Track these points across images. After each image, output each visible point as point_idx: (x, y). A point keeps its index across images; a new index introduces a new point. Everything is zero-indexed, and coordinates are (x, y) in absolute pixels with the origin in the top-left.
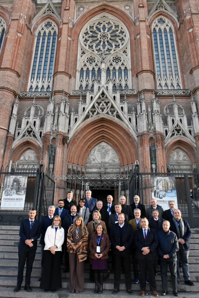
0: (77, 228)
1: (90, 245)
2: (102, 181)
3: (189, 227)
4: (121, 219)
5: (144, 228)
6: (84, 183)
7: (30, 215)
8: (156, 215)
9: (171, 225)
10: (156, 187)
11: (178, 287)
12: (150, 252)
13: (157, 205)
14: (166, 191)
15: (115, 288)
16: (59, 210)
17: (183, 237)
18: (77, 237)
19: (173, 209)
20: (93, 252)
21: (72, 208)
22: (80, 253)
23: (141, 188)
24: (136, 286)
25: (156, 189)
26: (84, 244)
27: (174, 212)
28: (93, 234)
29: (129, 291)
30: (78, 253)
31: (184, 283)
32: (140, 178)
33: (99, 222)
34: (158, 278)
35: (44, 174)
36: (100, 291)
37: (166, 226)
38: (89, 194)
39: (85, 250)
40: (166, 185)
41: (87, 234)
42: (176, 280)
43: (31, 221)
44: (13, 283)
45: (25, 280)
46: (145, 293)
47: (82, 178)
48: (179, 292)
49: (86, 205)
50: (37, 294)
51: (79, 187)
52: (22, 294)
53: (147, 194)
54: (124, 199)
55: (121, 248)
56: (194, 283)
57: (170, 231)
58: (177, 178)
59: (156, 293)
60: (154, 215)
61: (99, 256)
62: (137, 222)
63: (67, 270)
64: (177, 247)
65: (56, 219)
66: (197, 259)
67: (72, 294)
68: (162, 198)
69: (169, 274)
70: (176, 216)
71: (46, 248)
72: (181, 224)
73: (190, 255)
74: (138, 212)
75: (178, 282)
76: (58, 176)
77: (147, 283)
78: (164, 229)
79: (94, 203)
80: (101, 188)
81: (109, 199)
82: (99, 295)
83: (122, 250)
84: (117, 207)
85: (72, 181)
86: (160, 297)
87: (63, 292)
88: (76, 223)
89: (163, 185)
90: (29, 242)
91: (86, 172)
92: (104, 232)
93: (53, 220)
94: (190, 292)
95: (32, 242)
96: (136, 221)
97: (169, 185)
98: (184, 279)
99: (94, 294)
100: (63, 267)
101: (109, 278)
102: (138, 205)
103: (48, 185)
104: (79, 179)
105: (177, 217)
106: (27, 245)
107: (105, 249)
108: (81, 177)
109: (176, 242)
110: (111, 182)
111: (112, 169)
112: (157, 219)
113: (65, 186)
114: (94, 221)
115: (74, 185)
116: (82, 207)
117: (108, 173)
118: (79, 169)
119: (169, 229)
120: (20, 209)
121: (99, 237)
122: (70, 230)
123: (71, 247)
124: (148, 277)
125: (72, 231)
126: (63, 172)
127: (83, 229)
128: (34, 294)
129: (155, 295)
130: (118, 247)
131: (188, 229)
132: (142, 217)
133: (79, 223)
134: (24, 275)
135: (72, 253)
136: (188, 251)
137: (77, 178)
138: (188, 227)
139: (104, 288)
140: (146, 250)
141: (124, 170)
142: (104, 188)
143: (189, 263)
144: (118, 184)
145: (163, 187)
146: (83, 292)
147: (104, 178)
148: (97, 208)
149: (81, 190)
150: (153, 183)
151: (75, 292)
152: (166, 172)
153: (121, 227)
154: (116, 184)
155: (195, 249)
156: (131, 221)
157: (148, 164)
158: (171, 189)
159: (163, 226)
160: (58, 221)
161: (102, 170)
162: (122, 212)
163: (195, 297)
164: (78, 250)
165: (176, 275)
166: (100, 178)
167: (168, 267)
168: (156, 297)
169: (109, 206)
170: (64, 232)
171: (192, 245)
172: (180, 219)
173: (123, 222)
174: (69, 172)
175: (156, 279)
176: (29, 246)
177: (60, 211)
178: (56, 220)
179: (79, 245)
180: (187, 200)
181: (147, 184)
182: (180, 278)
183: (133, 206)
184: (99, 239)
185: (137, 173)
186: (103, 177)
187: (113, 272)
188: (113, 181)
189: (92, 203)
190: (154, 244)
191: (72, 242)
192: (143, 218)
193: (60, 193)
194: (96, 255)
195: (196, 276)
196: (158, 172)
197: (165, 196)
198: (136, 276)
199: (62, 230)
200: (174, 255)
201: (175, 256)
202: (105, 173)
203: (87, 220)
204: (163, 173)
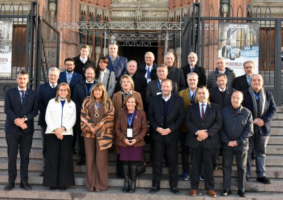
0: (96, 102)
1: (117, 127)
2: (137, 33)
3: (273, 101)
4: (166, 88)
5: (202, 102)
6: (108, 36)
7: (19, 81)
8: (223, 83)
9: (244, 97)
10: (225, 41)
11: (247, 186)
12: (208, 137)
13: (227, 68)
14: (241, 48)
15: (153, 185)
16: (67, 76)
17: (262, 117)
18: (97, 115)
19: (250, 74)
20: (121, 136)
21: (88, 71)
22: (101, 138)
23: (200, 44)
24: (185, 184)
25: (225, 44)
26: (108, 125)
27: (253, 78)
28: (121, 112)
29: (174, 190)
30: (98, 138)
31: (256, 180)
32: (201, 27)
33: (131, 93)
34: (218, 173)
35: (39, 17)
36: (132, 190)
37: (236, 100)
38: (113, 50)
39: (109, 134)
40: (242, 38)
41: (112, 110)
42: (245, 175)
43: (21, 91)
44: (3, 180)
45: (20, 175)
46: (197, 193)
47: (104, 27)
48: (247, 191)
49: (110, 67)
50: (39, 193)
51: (101, 42)
52: (17, 193)
53: (210, 54)
54: (171, 59)
55: (164, 132)
56: (271, 181)
57: (242, 107)
58: (262, 29)
59: (213, 192)
60: (219, 83)
61: (130, 142)
62: (192, 93)
63: (83, 162)
64: (251, 130)
65: (62, 87)
66: (279, 149)
67: (90, 193)
68: (234, 59)
69: (235, 168)
70: (255, 85)
71: (48, 131)
72: (261, 98)
73: (269, 143)
74: (194, 78)
75: (247, 179)
76: (65, 24)
77: (202, 180)
78: (233, 104)
79: (122, 64)
80: (136, 45)
81: (147, 58)
82: (130, 194)
83: (167, 134)
84: (160, 71)
85: (88, 32)
86: (219, 197)
87: (77, 191)
88: (94, 95)
89: (237, 37)
90: (21, 122)
91: (110, 18)
92: (138, 108)
93: (56, 89)
94: (264, 191)
95: (25, 122)
96: (190, 92)
97: (248, 38)
98: (256, 175)
99: (122, 193)
100: (75, 157)
101: (146, 173)
102: (194, 67)
103: (48, 38)
104: (100, 28)
105: (255, 87)
106: (17, 126)
107: (139, 133)
108: (103, 25)
109: (250, 123)
110: (153, 34)
111: (154, 13)
112: (224, 90)
113: (77, 40)
114: (123, 91)
115: (91, 39)
116: (103, 70)
117: (148, 20)
118: (100, 12)
119: (241, 104)
120: (5, 74)
121: (131, 114)
122: (85, 104)
123: (87, 128)
124: (203, 172)
125: (89, 105)
126: (74, 17)
127: (106, 103)
128: (35, 193)
129: (212, 195)
130: (160, 130)
131: (271, 104)
132: (200, 85)
133: (100, 95)
134: (18, 167)
135: (90, 138)
136: (267, 137)
137: (96, 27)
138: (271, 101)
139: (137, 185)
140: (202, 134)
141: (175, 14)
142: (141, 45)
143: (267, 153)
144: (164, 38)
145: (238, 41)
146: (106, 190)
147: (141, 28)
148: (128, 72)
149: (103, 47)
150: (222, 34)
151: (95, 190)
152: (245, 16)
153: (166, 100)
154: (161, 38)
155: (279, 134)
156: (181, 93)
157: (216, 4)
158: (251, 44)
159: (232, 100)
160: (65, 90)
161: (139, 14)
162: (168, 77)
163: (269, 198)
164: (98, 134)
165: (245, 170)
166: (135, 28)
167: (234, 158)
168: (212, 198)
169: (149, 70)
170: (75, 107)
171: (275, 129)
172: (261, 90)
173: (169, 93)
174: (82, 18)
175: (214, 175)
176: (21, 128)
177: (69, 76)
178: (62, 90)
179: (100, 126)
180: (274, 63)
181: (211, 39)
182: (251, 173)
183: (186, 69)
184: (130, 118)
185: (197, 17)
186: (140, 25)
187: (151, 165)
188: (155, 33)
189: (119, 64)
190: (215, 126)
191: (89, 121)
192: (201, 87)
193: (69, 52)
194: (127, 141)
195: (275, 171)
196: (231, 16)
197: (240, 55)
198: (186, 171)
199: (73, 104)
200: (245, 142)
201: (247, 142)
202: (143, 20)
203: (111, 91)
204: (240, 18)
